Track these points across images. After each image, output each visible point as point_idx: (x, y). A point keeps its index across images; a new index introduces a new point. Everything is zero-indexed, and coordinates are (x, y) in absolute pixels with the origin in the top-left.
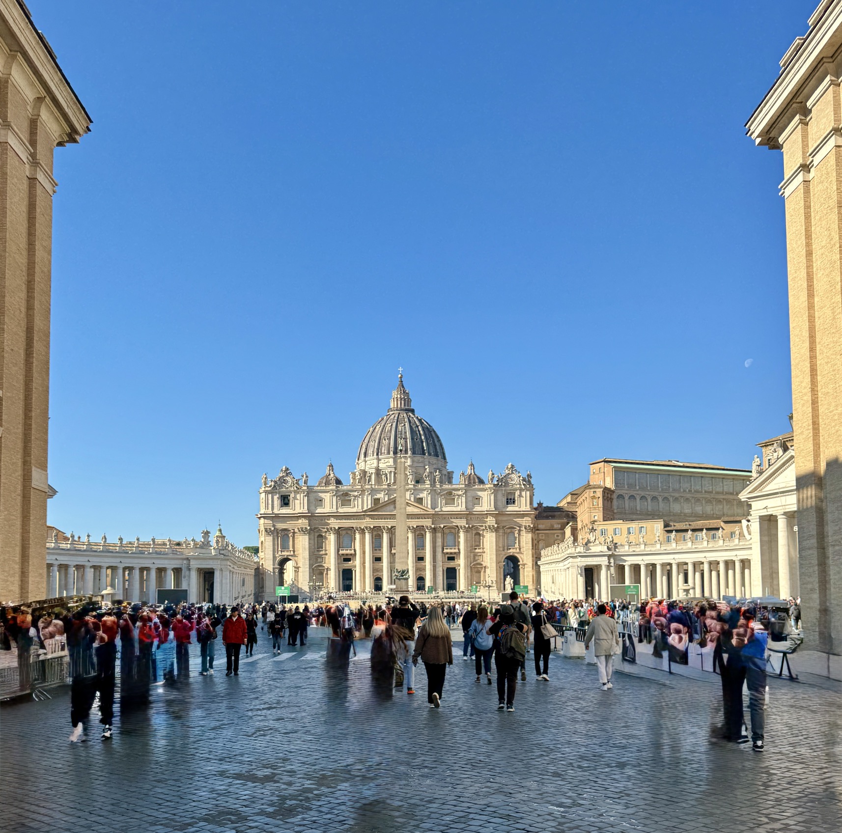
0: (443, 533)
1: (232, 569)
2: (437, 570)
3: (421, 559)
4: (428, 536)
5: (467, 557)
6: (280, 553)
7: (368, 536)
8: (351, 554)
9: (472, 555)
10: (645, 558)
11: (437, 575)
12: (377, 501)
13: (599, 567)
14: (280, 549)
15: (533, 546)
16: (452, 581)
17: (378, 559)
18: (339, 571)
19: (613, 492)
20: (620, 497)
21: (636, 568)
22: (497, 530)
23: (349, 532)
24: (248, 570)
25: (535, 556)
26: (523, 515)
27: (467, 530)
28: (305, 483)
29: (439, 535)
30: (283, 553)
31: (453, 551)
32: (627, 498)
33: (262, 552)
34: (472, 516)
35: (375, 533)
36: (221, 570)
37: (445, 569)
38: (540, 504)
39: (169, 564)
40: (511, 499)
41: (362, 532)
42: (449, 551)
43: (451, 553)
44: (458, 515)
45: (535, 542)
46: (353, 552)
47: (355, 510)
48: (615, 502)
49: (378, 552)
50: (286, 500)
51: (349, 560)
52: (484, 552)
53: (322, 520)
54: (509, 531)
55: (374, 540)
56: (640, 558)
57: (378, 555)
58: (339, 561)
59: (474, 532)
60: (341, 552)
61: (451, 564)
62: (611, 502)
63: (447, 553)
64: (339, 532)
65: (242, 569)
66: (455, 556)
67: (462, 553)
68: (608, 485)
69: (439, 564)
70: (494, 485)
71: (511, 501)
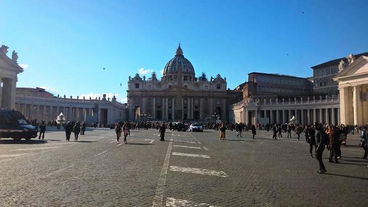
0: (194, 99)
3: (186, 108)
4: (189, 99)
6: (135, 105)
7: (167, 99)
9: (204, 106)
10: (272, 108)
11: (192, 113)
12: (170, 86)
13: (254, 111)
14: (135, 103)
15: (226, 104)
17: (170, 107)
18: (156, 111)
19: (257, 84)
20: (259, 86)
21: (269, 112)
22: (213, 98)
23: (160, 97)
24: (123, 110)
26: (222, 92)
27: (203, 98)
28: (144, 79)
29: (192, 99)
31: (197, 105)
32: (262, 87)
33: (128, 104)
34: (204, 92)
35: (169, 98)
36: (110, 110)
37: (194, 111)
38: (229, 89)
39: (91, 107)
41: (165, 97)
44: (200, 92)
46: (161, 105)
47: (161, 89)
48: (258, 88)
49: (170, 105)
51: (159, 107)
52: (209, 106)
53: (150, 93)
55: (169, 100)
56: (270, 108)
58: (156, 108)
59: (205, 98)
60: (157, 105)
61: (197, 110)
63: (195, 106)
64: (156, 97)
65: (120, 110)
66: (198, 107)
67: (201, 106)
68: (255, 82)
69: (192, 109)
70: (213, 82)
71: (218, 87)
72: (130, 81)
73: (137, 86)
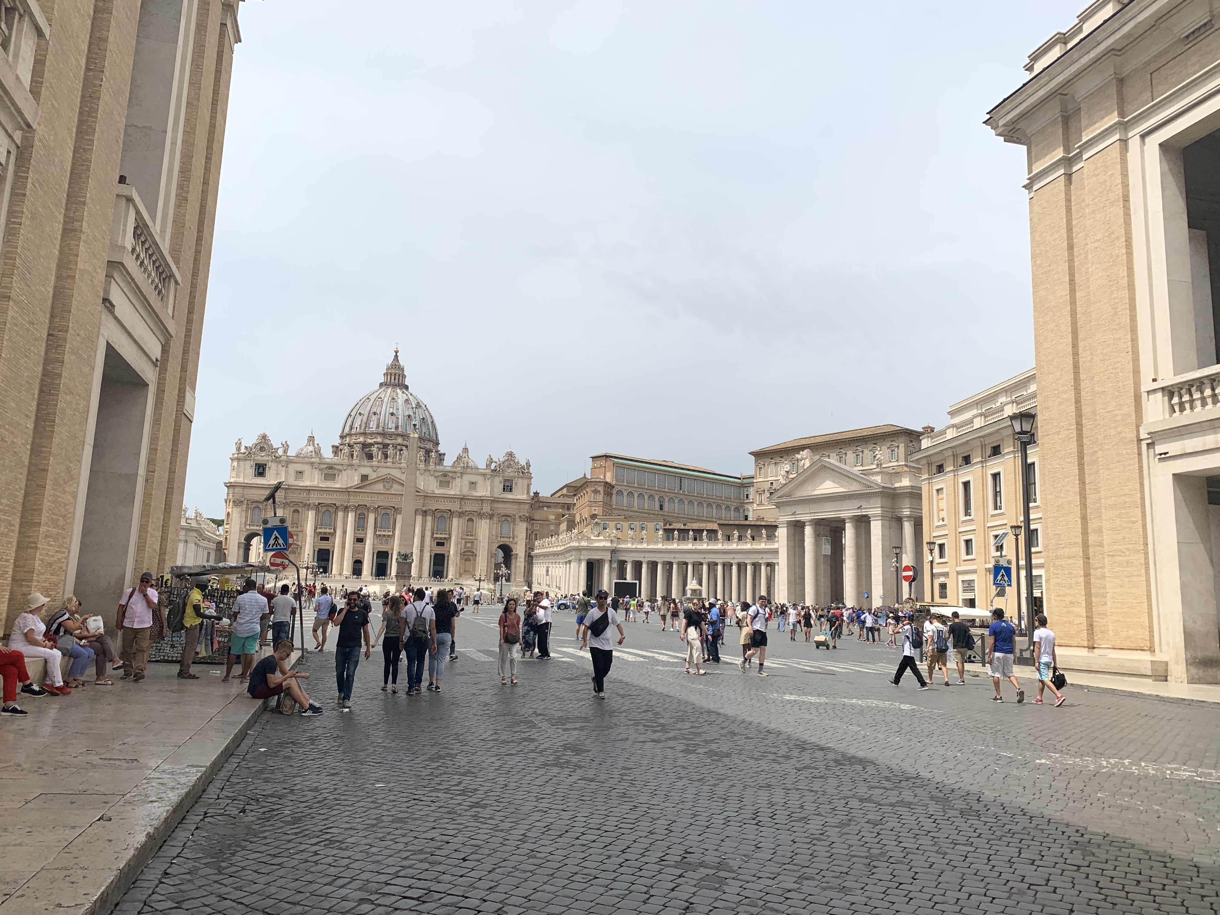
0: (434, 517)
1: (198, 542)
2: (425, 555)
4: (419, 519)
5: (457, 544)
6: (248, 527)
7: (351, 515)
8: (329, 533)
9: (463, 541)
10: (647, 555)
11: (424, 561)
12: (364, 478)
13: (600, 562)
14: (248, 523)
15: (527, 536)
16: (439, 568)
17: (360, 540)
18: (315, 551)
19: (613, 487)
20: (619, 492)
21: (638, 565)
22: (491, 517)
23: (330, 509)
24: (211, 544)
25: (528, 546)
26: (518, 502)
27: (460, 515)
28: (284, 452)
29: (429, 518)
30: (252, 528)
31: (443, 536)
32: (625, 494)
33: (227, 524)
34: (467, 501)
35: (358, 512)
36: (186, 541)
37: (433, 555)
38: (536, 494)
40: (508, 486)
41: (346, 509)
42: (439, 535)
43: (441, 538)
44: (452, 498)
45: (529, 532)
46: (332, 531)
47: (338, 486)
48: (614, 496)
49: (361, 532)
50: (261, 470)
51: (327, 539)
52: (476, 539)
53: (300, 494)
54: (503, 519)
55: (357, 519)
56: (643, 555)
57: (360, 536)
58: (316, 540)
59: (467, 518)
60: (319, 530)
61: (440, 550)
62: (611, 497)
63: (437, 538)
64: (318, 507)
65: (206, 542)
66: (445, 542)
67: (453, 538)
68: (608, 480)
69: (427, 549)
70: (492, 471)
71: (508, 488)
72: (240, 455)
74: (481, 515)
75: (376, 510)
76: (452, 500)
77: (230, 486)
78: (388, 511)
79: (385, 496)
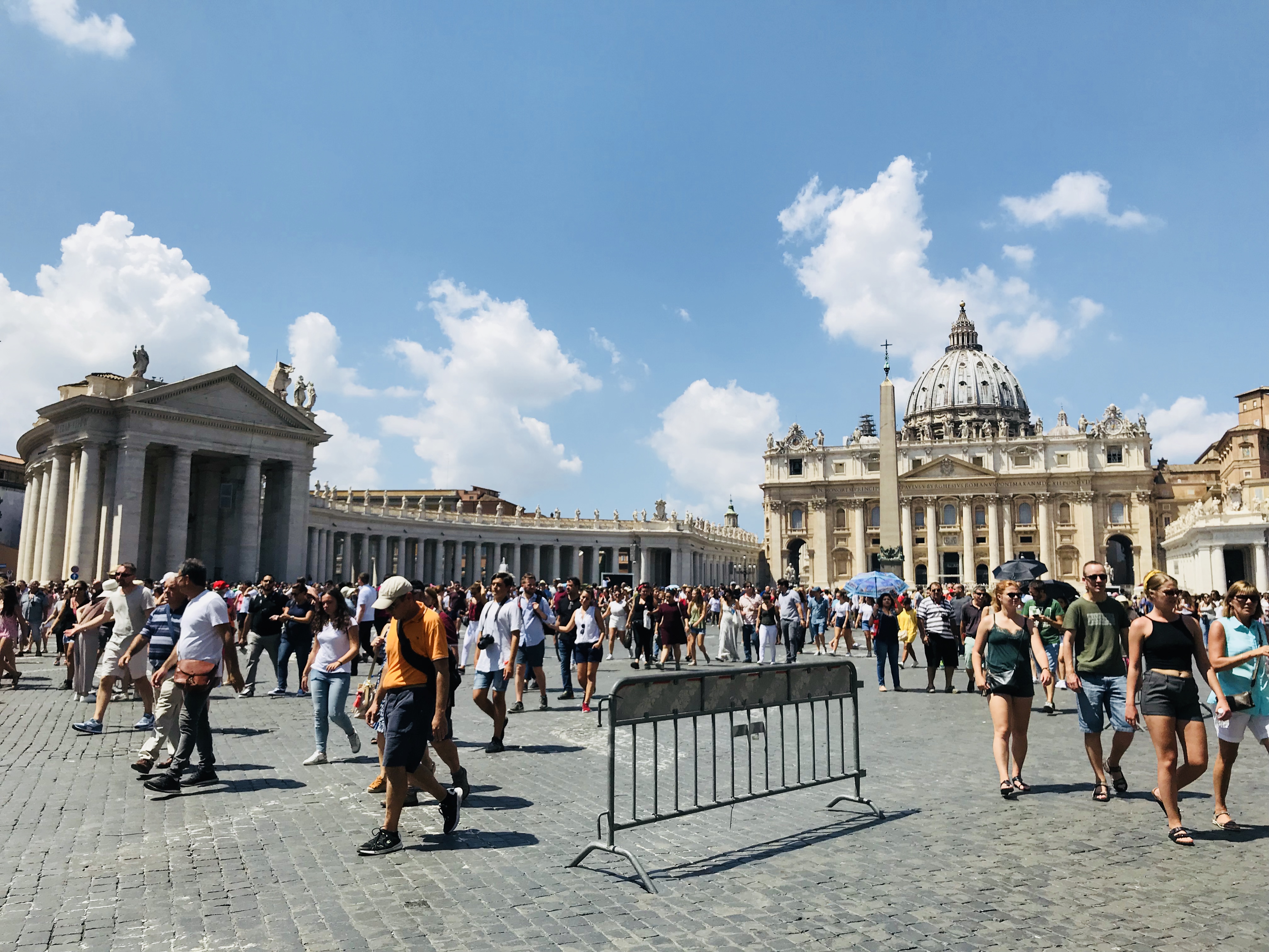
0: (1013, 505)
1: (698, 550)
3: (981, 540)
4: (991, 511)
5: (1049, 539)
6: (789, 533)
7: (905, 511)
9: (1057, 535)
12: (917, 463)
13: (1247, 549)
14: (789, 528)
15: (1151, 520)
17: (920, 540)
18: (867, 556)
22: (1094, 500)
24: (744, 553)
25: (1156, 535)
26: (1133, 476)
27: (1049, 500)
28: (821, 443)
29: (1006, 508)
30: (794, 533)
31: (1028, 529)
34: (1056, 481)
35: (914, 506)
36: (680, 551)
37: (1017, 552)
38: (1163, 461)
39: (618, 542)
40: (1114, 455)
42: (1022, 529)
43: (1025, 532)
44: (1034, 479)
45: (1155, 516)
49: (919, 530)
50: (797, 465)
52: (1076, 531)
53: (843, 490)
54: (1113, 499)
55: (913, 516)
57: (920, 536)
58: (867, 544)
59: (1060, 503)
60: (869, 531)
61: (1027, 547)
63: (1020, 532)
64: (865, 506)
65: (728, 551)
66: (1032, 536)
67: (1042, 531)
69: (1008, 546)
70: (1088, 436)
71: (1114, 456)
72: (774, 453)
73: (796, 467)
74: (1078, 499)
75: (935, 502)
76: (1036, 480)
77: (766, 488)
78: (952, 502)
79: (945, 483)
